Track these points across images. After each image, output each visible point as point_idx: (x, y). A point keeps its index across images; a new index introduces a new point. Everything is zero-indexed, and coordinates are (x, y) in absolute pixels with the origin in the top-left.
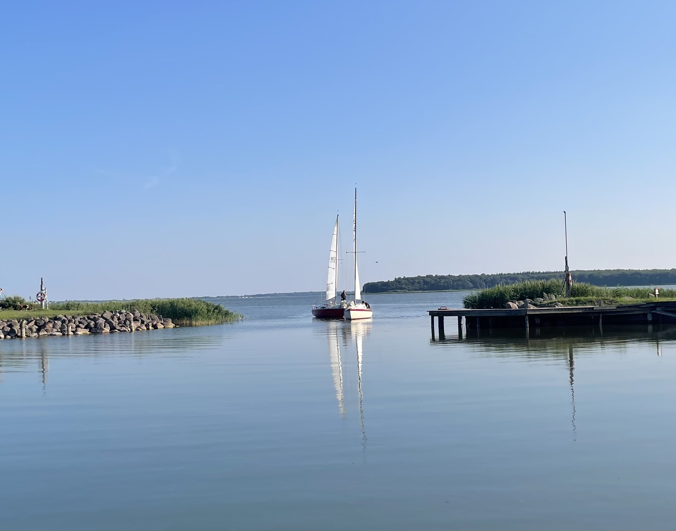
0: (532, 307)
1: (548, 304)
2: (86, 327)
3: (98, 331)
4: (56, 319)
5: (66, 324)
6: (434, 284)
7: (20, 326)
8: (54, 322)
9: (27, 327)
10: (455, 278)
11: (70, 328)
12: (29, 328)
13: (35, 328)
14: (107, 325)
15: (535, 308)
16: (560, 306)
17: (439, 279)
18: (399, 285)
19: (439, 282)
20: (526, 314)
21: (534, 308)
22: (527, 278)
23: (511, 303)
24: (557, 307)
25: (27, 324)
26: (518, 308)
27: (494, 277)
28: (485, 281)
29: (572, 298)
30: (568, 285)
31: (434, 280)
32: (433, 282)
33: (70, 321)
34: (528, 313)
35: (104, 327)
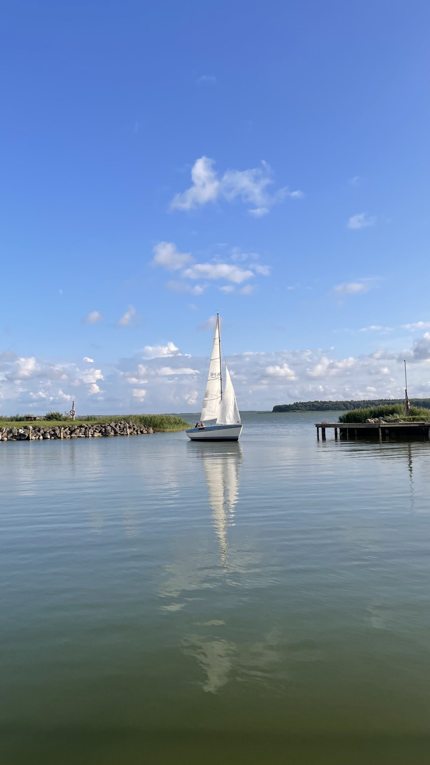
0: (384, 422)
1: (394, 420)
2: (99, 432)
3: (107, 434)
4: (81, 426)
5: (88, 429)
6: (320, 407)
7: (60, 431)
8: (80, 429)
9: (64, 431)
10: (333, 403)
11: (90, 433)
12: (65, 432)
13: (69, 432)
14: (113, 431)
15: (386, 423)
16: (402, 422)
17: (323, 403)
18: (297, 407)
19: (323, 406)
20: (379, 427)
21: (384, 423)
22: (381, 403)
23: (369, 420)
24: (400, 423)
25: (64, 430)
26: (374, 423)
27: (359, 403)
28: (353, 405)
29: (410, 417)
30: (408, 408)
31: (320, 404)
32: (319, 405)
33: (90, 428)
34: (381, 426)
35: (111, 432)
